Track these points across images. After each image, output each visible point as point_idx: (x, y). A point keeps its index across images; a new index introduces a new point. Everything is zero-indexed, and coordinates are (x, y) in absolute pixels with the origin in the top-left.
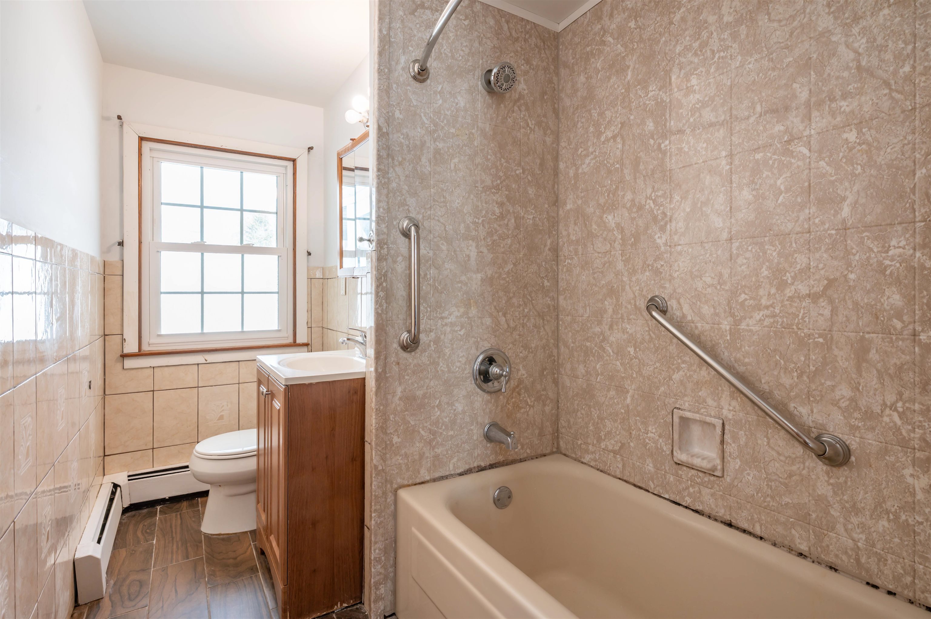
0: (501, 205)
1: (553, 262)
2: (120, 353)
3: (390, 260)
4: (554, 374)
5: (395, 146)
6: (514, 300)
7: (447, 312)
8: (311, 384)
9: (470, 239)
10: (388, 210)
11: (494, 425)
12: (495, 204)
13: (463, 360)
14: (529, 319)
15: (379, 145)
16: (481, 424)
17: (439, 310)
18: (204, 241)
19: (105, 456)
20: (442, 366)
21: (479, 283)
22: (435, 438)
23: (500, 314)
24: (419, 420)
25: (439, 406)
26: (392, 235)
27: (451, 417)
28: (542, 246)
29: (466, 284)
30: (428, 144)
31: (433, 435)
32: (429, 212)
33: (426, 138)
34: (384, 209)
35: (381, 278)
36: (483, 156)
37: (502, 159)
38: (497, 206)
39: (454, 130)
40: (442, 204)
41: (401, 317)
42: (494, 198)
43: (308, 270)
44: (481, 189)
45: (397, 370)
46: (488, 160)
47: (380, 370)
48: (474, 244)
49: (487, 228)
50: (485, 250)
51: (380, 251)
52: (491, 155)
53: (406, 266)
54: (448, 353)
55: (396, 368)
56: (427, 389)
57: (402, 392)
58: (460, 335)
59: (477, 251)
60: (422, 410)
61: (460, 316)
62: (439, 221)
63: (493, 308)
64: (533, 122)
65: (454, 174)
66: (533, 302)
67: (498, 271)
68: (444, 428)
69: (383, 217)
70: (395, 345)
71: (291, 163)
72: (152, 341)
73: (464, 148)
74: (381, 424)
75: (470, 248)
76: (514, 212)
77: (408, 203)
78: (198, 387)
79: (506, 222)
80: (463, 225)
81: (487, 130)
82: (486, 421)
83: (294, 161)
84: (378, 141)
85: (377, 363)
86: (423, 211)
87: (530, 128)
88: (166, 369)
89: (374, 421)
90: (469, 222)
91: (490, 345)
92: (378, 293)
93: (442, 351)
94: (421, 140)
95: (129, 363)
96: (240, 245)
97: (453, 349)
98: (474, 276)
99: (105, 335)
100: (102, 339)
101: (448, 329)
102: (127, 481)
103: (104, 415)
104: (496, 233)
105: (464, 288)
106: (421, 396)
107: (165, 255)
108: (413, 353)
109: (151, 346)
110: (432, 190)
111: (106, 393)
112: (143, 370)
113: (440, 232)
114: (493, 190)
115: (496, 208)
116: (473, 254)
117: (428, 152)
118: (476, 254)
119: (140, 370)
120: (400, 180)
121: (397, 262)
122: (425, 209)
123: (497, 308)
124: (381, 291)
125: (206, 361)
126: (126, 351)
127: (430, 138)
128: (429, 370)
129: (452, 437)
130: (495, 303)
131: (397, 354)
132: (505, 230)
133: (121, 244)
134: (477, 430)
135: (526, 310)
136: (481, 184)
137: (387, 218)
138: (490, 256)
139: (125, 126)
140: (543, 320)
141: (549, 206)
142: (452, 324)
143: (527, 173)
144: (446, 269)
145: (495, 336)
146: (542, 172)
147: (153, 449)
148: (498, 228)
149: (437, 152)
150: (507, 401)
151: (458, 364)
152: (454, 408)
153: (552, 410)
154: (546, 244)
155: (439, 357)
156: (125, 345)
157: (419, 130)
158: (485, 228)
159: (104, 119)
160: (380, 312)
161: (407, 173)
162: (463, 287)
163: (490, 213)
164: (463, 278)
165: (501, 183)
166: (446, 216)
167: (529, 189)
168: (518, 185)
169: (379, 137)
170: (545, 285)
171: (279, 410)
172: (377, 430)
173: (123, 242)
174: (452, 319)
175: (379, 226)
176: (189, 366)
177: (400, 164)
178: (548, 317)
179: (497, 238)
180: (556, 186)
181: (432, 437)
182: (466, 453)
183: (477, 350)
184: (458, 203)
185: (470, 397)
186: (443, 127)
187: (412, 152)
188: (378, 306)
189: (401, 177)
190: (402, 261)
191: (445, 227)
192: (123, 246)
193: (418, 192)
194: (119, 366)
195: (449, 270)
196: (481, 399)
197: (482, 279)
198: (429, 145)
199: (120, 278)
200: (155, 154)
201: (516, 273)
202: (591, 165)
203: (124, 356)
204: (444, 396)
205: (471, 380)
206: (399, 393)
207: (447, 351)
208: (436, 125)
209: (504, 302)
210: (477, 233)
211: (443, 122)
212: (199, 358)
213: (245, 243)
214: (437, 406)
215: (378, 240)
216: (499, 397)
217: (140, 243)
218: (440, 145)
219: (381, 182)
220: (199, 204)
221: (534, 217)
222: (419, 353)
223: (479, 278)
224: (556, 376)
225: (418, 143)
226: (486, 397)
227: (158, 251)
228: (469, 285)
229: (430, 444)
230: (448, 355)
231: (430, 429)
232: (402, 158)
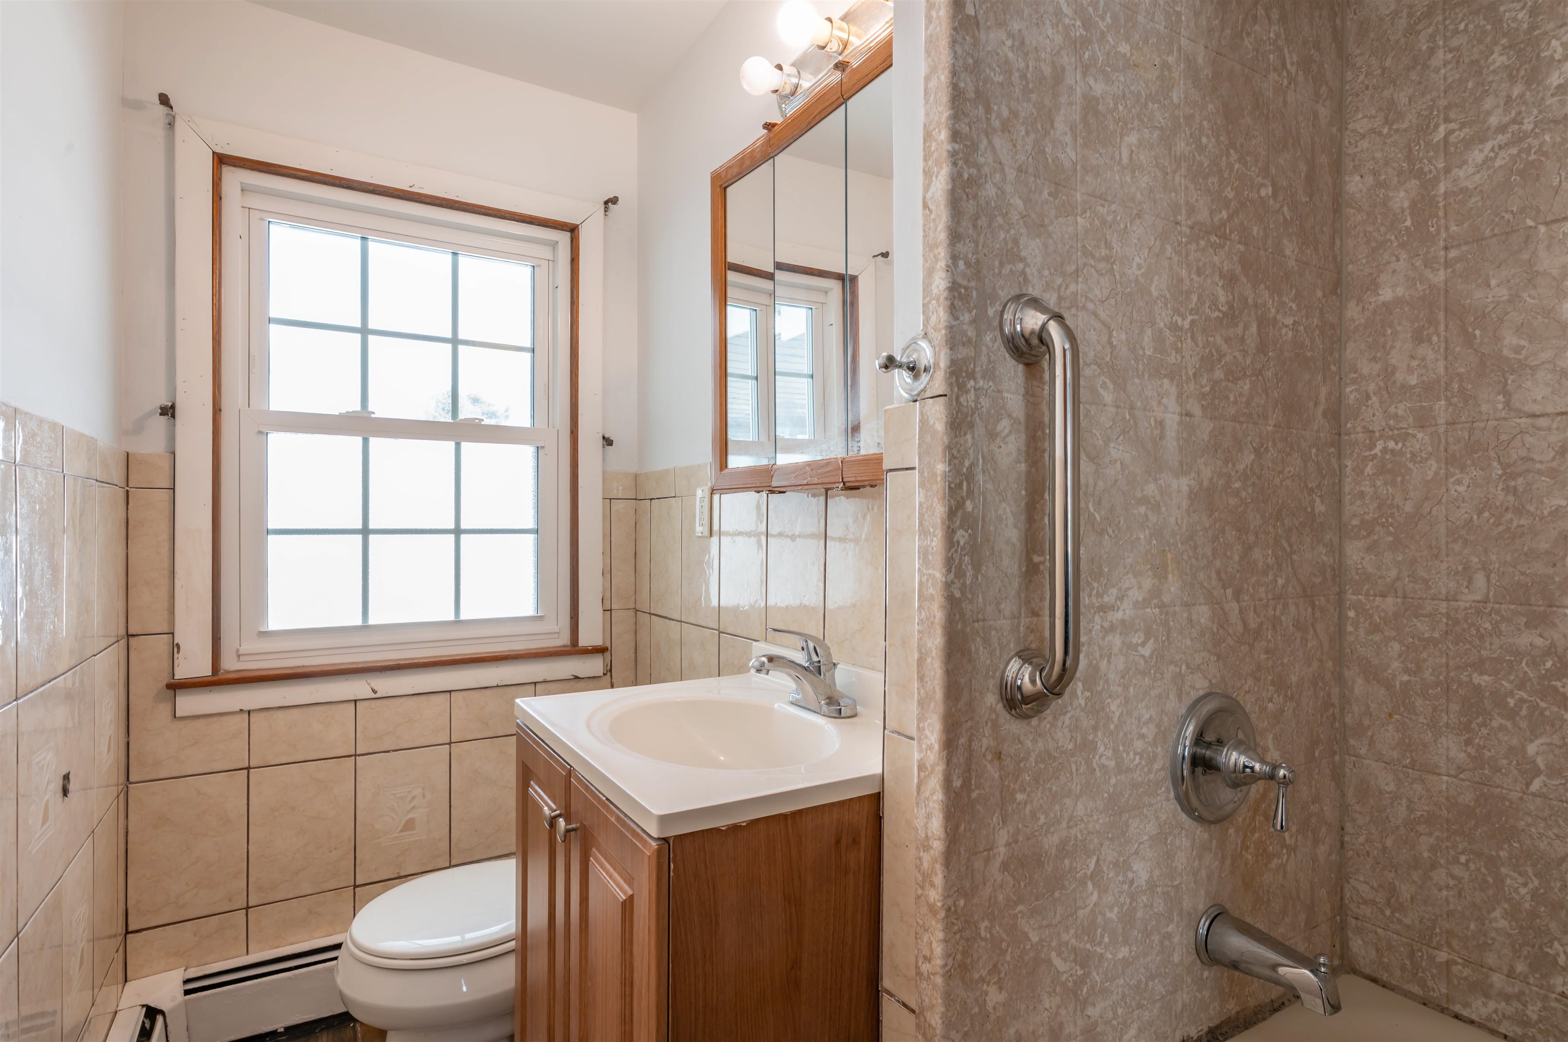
0: (1230, 280)
1: (1332, 450)
2: (166, 680)
3: (980, 429)
4: (1334, 753)
5: (992, 69)
6: (1257, 554)
7: (1114, 591)
8: (735, 828)
9: (1166, 376)
10: (976, 269)
11: (1218, 915)
12: (1217, 278)
13: (1149, 731)
14: (1286, 606)
15: (956, 57)
16: (1189, 914)
17: (1095, 585)
18: (370, 409)
19: (127, 932)
20: (1104, 755)
21: (1185, 503)
22: (1087, 975)
23: (1229, 591)
24: (1049, 926)
25: (1096, 875)
26: (984, 348)
27: (1122, 905)
28: (1311, 404)
29: (1156, 507)
30: (1069, 81)
31: (1082, 967)
32: (1073, 287)
33: (1066, 58)
34: (968, 264)
35: (960, 486)
36: (1191, 134)
37: (1232, 151)
38: (1221, 284)
39: (1128, 48)
40: (1102, 265)
41: (1008, 607)
42: (1216, 258)
43: (604, 480)
44: (1188, 231)
45: (996, 776)
46: (1201, 148)
47: (957, 783)
48: (1173, 391)
49: (1201, 346)
50: (1197, 410)
51: (957, 399)
52: (1208, 136)
53: (1019, 449)
54: (1117, 714)
55: (992, 771)
56: (1069, 827)
57: (1008, 844)
58: (1143, 656)
59: (1178, 410)
60: (1057, 894)
61: (1144, 600)
62: (1095, 314)
63: (1214, 576)
64: (1295, 58)
65: (1128, 179)
66: (1294, 557)
67: (1224, 471)
68: (1106, 940)
69: (966, 288)
70: (991, 699)
71: (563, 238)
72: (245, 648)
73: (1150, 104)
74: (959, 957)
75: (1165, 401)
76: (1256, 306)
77: (1023, 254)
78: (355, 755)
79: (1239, 330)
80: (1149, 332)
81: (1200, 60)
82: (1201, 907)
83: (573, 230)
84: (954, 42)
85: (948, 762)
86: (1059, 281)
87: (1288, 72)
88: (280, 714)
89: (938, 949)
90: (1162, 325)
91: (1207, 684)
92: (954, 532)
93: (1103, 709)
94: (1053, 62)
95: (188, 703)
96: (449, 419)
97: (1127, 700)
98: (1174, 484)
99: (129, 636)
100: (123, 642)
101: (1116, 641)
102: (180, 997)
103: (127, 833)
104: (1220, 360)
105: (1153, 518)
106: (1053, 851)
107: (278, 442)
108: (1034, 721)
109: (242, 658)
110: (1079, 219)
111: (131, 779)
112: (223, 719)
113: (1099, 348)
114: (1213, 238)
115: (1219, 289)
116: (1172, 420)
117: (1071, 104)
118: (1177, 418)
119: (215, 719)
120: (1004, 179)
121: (998, 435)
122: (1064, 275)
123: (1223, 576)
124: (961, 526)
125: (375, 692)
126: (182, 673)
127: (1073, 60)
128: (1074, 769)
129: (1126, 963)
130: (1218, 563)
131: (995, 727)
132: (1237, 354)
133: (169, 411)
134: (1181, 935)
135: (1280, 582)
136: (1188, 218)
137: (974, 294)
138: (1207, 427)
139: (179, 125)
140: (1313, 605)
141: (1324, 296)
142: (1126, 627)
143: (1281, 198)
144: (1113, 462)
145: (1219, 657)
146: (1311, 199)
147: (247, 908)
148: (1224, 347)
149: (1091, 105)
150: (1243, 841)
151: (1139, 744)
152: (1130, 875)
153: (1330, 855)
154: (1317, 398)
155: (1095, 728)
156: (180, 658)
157: (1050, 32)
158: (1197, 345)
159: (130, 104)
160: (958, 594)
161: (1022, 158)
162: (1150, 514)
163: (1207, 305)
164: (1151, 489)
165: (1231, 217)
166: (1112, 301)
167: (1285, 241)
168: (1265, 229)
169: (955, 29)
170: (1317, 511)
171: (628, 906)
172: (948, 976)
173: (173, 407)
174: (1125, 611)
175: (956, 319)
176: (333, 706)
177: (1006, 127)
178: (1322, 599)
179: (1223, 377)
180: (1338, 242)
181: (1080, 972)
182: (1158, 1005)
183: (1180, 699)
184: (1139, 267)
185: (1166, 839)
186: (1103, 34)
187: (1034, 96)
188: (952, 576)
189: (1007, 169)
190: (1010, 433)
191: (1110, 336)
192: (173, 416)
193: (1047, 221)
194: (164, 710)
195: (1118, 465)
196: (1188, 844)
197: (1191, 492)
198: (1073, 82)
199: (165, 495)
200: (255, 202)
201: (1259, 478)
202: (1498, 163)
203: (176, 687)
204: (1107, 843)
205: (1168, 790)
206: (1002, 849)
207: (1114, 707)
208: (1087, 24)
209: (1236, 558)
210: (1179, 359)
211: (1103, 18)
212: (358, 688)
213: (462, 415)
214: (1092, 877)
215: (953, 362)
216: (1228, 829)
217: (217, 410)
218: (1099, 88)
219: (960, 175)
220: (358, 325)
221: (1295, 323)
222: (1050, 718)
223: (1185, 489)
224: (1337, 758)
225: (1047, 70)
226: (1200, 833)
227: (260, 432)
228: (1163, 509)
229: (1076, 995)
230: (1115, 720)
231: (1075, 950)
232: (1010, 109)
